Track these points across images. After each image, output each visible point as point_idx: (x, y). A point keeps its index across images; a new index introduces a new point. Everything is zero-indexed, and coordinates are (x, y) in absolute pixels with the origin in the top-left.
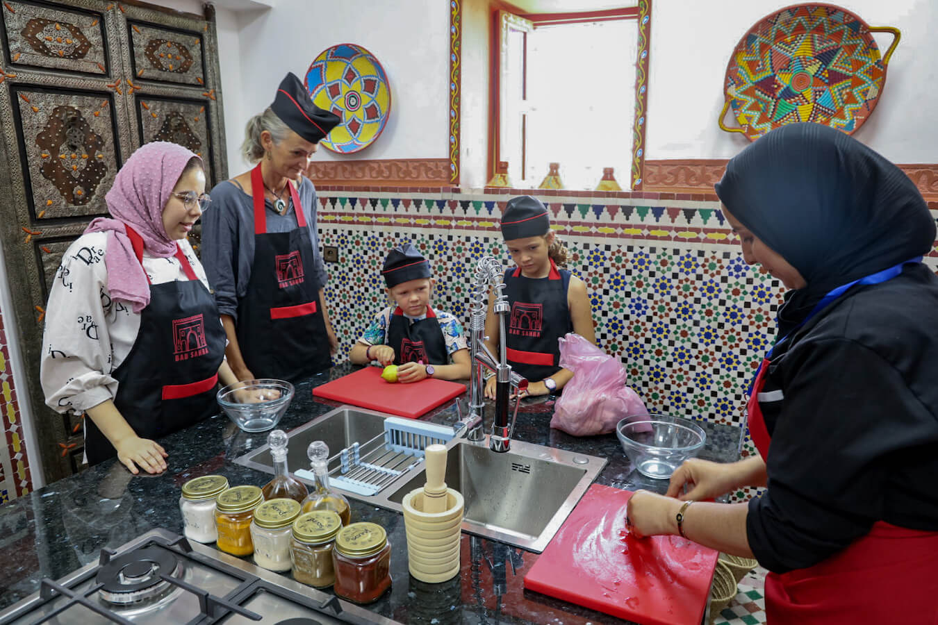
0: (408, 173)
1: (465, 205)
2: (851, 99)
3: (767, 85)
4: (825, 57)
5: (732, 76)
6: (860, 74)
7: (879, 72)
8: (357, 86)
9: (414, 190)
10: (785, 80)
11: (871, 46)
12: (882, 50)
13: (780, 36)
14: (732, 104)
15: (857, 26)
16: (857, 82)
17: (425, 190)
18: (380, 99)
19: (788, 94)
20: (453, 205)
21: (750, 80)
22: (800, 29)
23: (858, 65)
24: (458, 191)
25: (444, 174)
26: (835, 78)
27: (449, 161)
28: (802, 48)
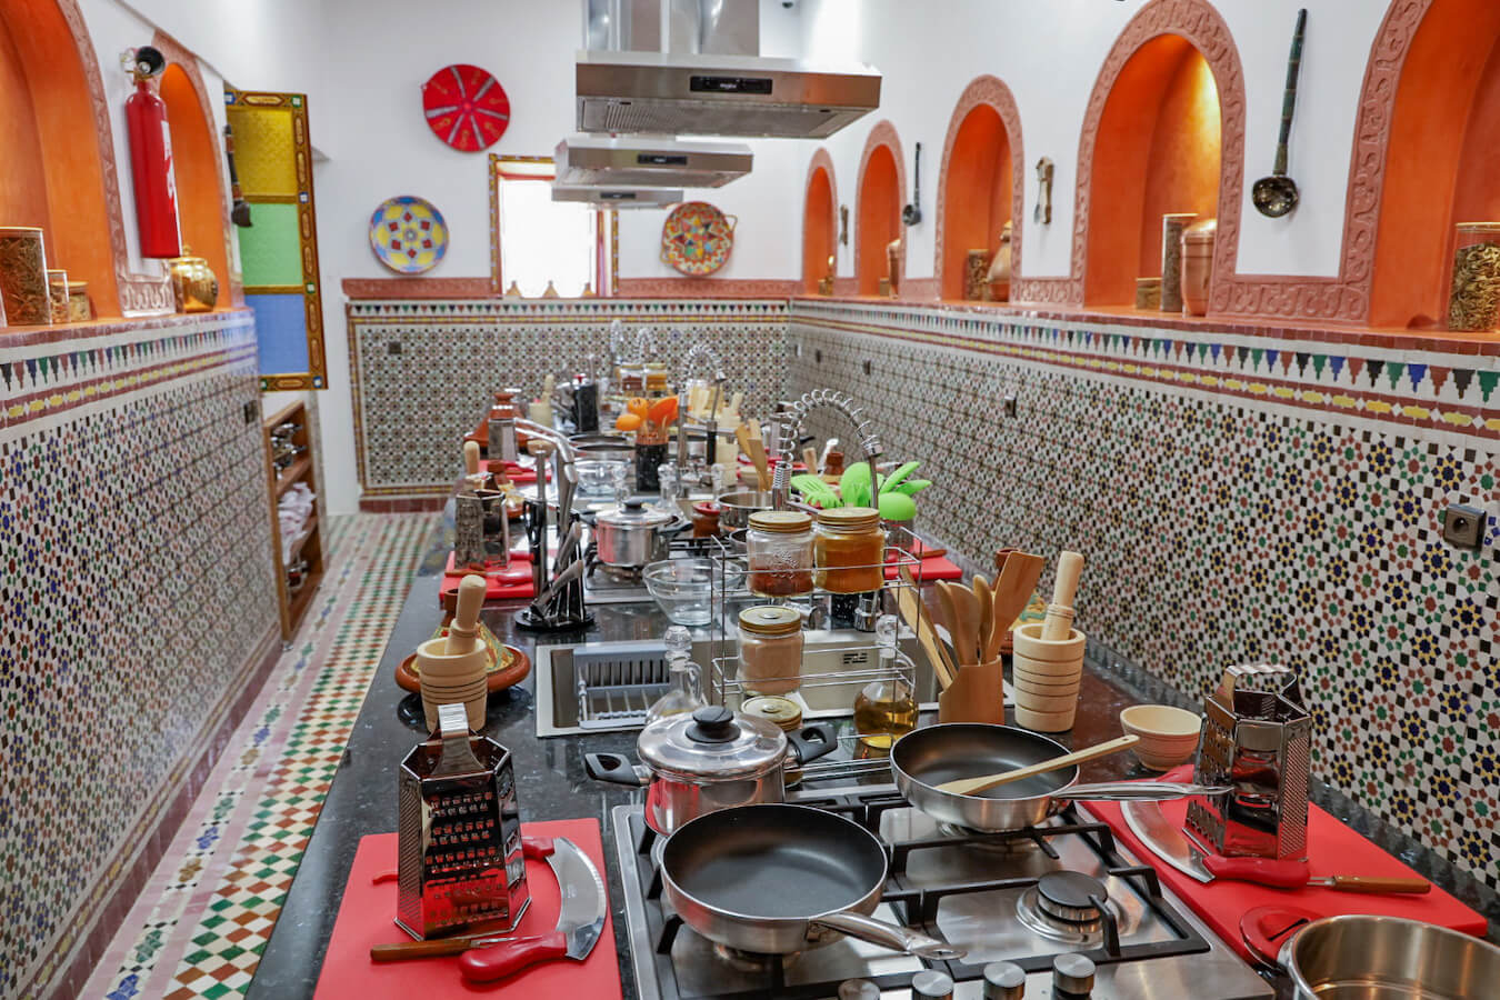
0: (457, 287)
1: (506, 307)
2: (719, 247)
3: (681, 239)
4: (707, 226)
5: (665, 234)
6: (723, 235)
7: (730, 236)
8: (415, 225)
9: (466, 298)
10: (688, 236)
11: (725, 224)
12: (731, 227)
13: (685, 215)
14: (665, 248)
15: (719, 214)
16: (722, 239)
17: (476, 298)
18: (435, 234)
19: (691, 243)
20: (497, 308)
21: (673, 235)
22: (693, 212)
23: (721, 231)
24: (500, 298)
25: (487, 287)
26: (711, 237)
27: (491, 279)
28: (693, 221)
